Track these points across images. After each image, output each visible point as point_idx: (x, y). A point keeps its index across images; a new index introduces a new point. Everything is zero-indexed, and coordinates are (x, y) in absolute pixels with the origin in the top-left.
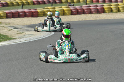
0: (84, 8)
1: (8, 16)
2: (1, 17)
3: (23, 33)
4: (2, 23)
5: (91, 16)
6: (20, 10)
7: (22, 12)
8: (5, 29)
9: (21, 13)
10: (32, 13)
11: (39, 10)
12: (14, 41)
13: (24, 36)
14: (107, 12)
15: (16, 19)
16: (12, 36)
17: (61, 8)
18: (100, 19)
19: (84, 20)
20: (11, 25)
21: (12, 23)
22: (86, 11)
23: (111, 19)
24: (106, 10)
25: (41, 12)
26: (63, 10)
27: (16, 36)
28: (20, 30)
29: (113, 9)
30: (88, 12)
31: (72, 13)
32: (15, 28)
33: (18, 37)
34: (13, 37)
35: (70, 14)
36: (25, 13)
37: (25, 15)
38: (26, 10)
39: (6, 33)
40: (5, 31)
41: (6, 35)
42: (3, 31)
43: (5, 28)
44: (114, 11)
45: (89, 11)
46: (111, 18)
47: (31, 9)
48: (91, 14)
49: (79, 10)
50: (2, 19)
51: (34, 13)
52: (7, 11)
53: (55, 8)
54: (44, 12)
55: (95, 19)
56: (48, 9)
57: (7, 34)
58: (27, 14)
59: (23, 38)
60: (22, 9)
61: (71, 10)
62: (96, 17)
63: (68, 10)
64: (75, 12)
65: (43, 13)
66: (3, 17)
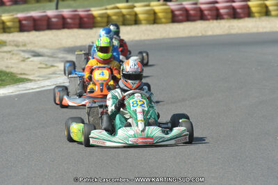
0: (203, 7)
1: (22, 27)
2: (7, 30)
3: (52, 66)
4: (8, 44)
5: (217, 24)
6: (51, 13)
7: (56, 17)
8: (14, 56)
9: (54, 20)
10: (81, 18)
11: (96, 12)
12: (29, 85)
13: (54, 73)
14: (256, 15)
15: (41, 33)
16: (24, 74)
17: (148, 6)
18: (240, 32)
19: (200, 35)
20: (29, 47)
21: (31, 43)
22: (206, 12)
23: (265, 33)
24: (254, 9)
25: (102, 16)
26: (152, 12)
27: (34, 74)
28: (46, 58)
29: (271, 8)
30: (211, 15)
31: (174, 18)
32: (37, 55)
33: (39, 76)
34: (26, 77)
35: (170, 20)
36: (63, 18)
37: (63, 24)
38: (66, 12)
39: (12, 67)
40: (13, 61)
41: (12, 73)
42: (9, 61)
43: (13, 54)
44: (273, 13)
45: (214, 13)
46: (265, 30)
47: (78, 10)
48: (219, 21)
49: (192, 12)
50: (10, 33)
51: (85, 19)
52: (20, 15)
53: (135, 7)
54: (108, 17)
55: (226, 32)
56: (118, 8)
57: (14, 70)
58: (69, 20)
59: (49, 78)
60: (57, 8)
61: (172, 12)
62: (229, 27)
63: (165, 11)
64: (181, 15)
65: (105, 20)
66: (12, 30)
